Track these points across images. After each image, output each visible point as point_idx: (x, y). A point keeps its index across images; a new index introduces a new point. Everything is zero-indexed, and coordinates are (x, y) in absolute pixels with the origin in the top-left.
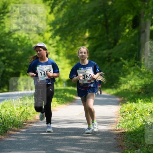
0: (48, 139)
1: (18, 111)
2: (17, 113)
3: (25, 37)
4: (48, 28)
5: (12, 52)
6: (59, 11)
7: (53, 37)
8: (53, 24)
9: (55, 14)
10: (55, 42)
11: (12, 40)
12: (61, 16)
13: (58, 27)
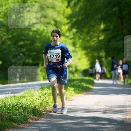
0: (66, 127)
1: (38, 101)
2: (37, 103)
3: (44, 30)
4: (65, 21)
5: (31, 44)
6: (75, 4)
7: (69, 30)
8: (70, 17)
9: (71, 8)
10: (72, 34)
11: (31, 33)
12: (77, 9)
13: (74, 20)
